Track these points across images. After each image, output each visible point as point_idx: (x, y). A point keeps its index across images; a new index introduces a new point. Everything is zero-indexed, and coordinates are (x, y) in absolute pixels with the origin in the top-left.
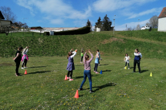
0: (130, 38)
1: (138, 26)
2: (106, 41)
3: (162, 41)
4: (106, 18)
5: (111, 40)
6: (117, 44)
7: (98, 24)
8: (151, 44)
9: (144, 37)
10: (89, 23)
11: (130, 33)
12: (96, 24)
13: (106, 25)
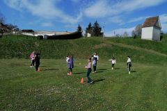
0: (118, 44)
1: (126, 33)
2: (97, 47)
3: (144, 48)
4: (96, 24)
5: (101, 46)
6: (106, 49)
7: (89, 29)
8: (135, 50)
9: (129, 43)
10: (80, 28)
11: (117, 39)
12: (87, 29)
13: (96, 30)
